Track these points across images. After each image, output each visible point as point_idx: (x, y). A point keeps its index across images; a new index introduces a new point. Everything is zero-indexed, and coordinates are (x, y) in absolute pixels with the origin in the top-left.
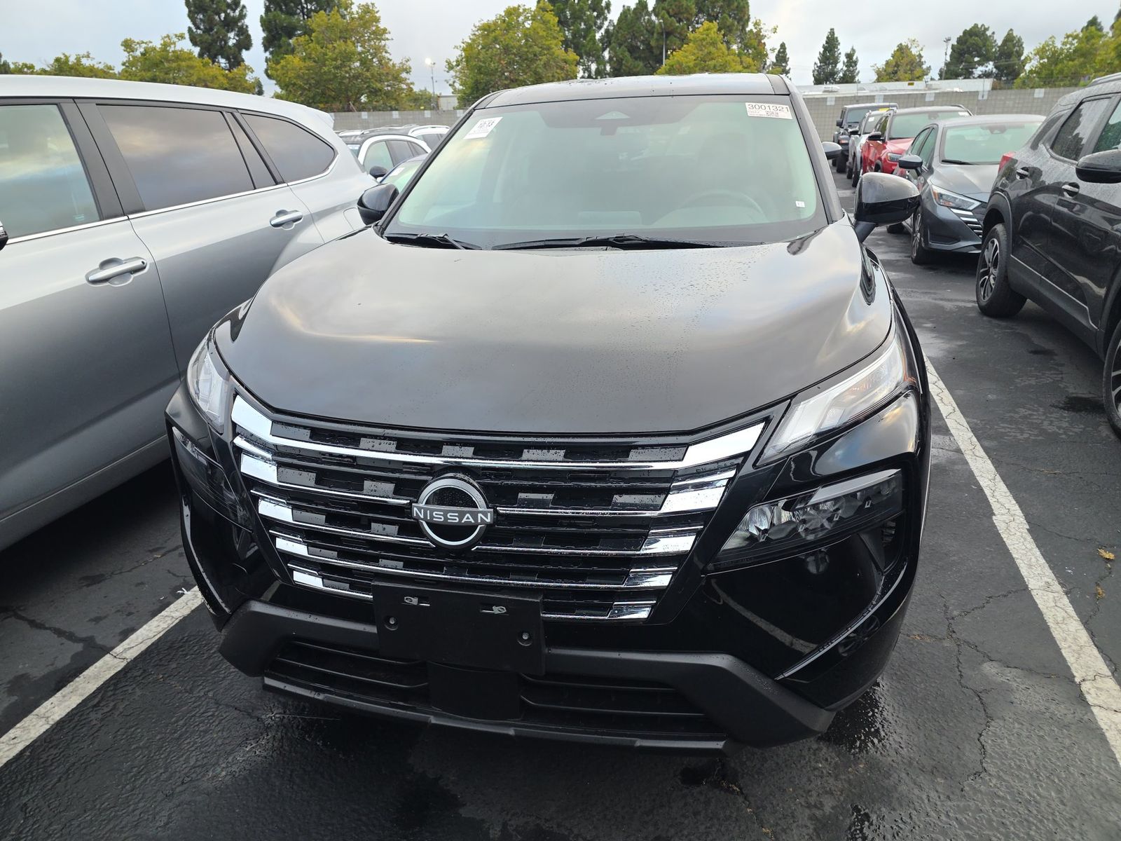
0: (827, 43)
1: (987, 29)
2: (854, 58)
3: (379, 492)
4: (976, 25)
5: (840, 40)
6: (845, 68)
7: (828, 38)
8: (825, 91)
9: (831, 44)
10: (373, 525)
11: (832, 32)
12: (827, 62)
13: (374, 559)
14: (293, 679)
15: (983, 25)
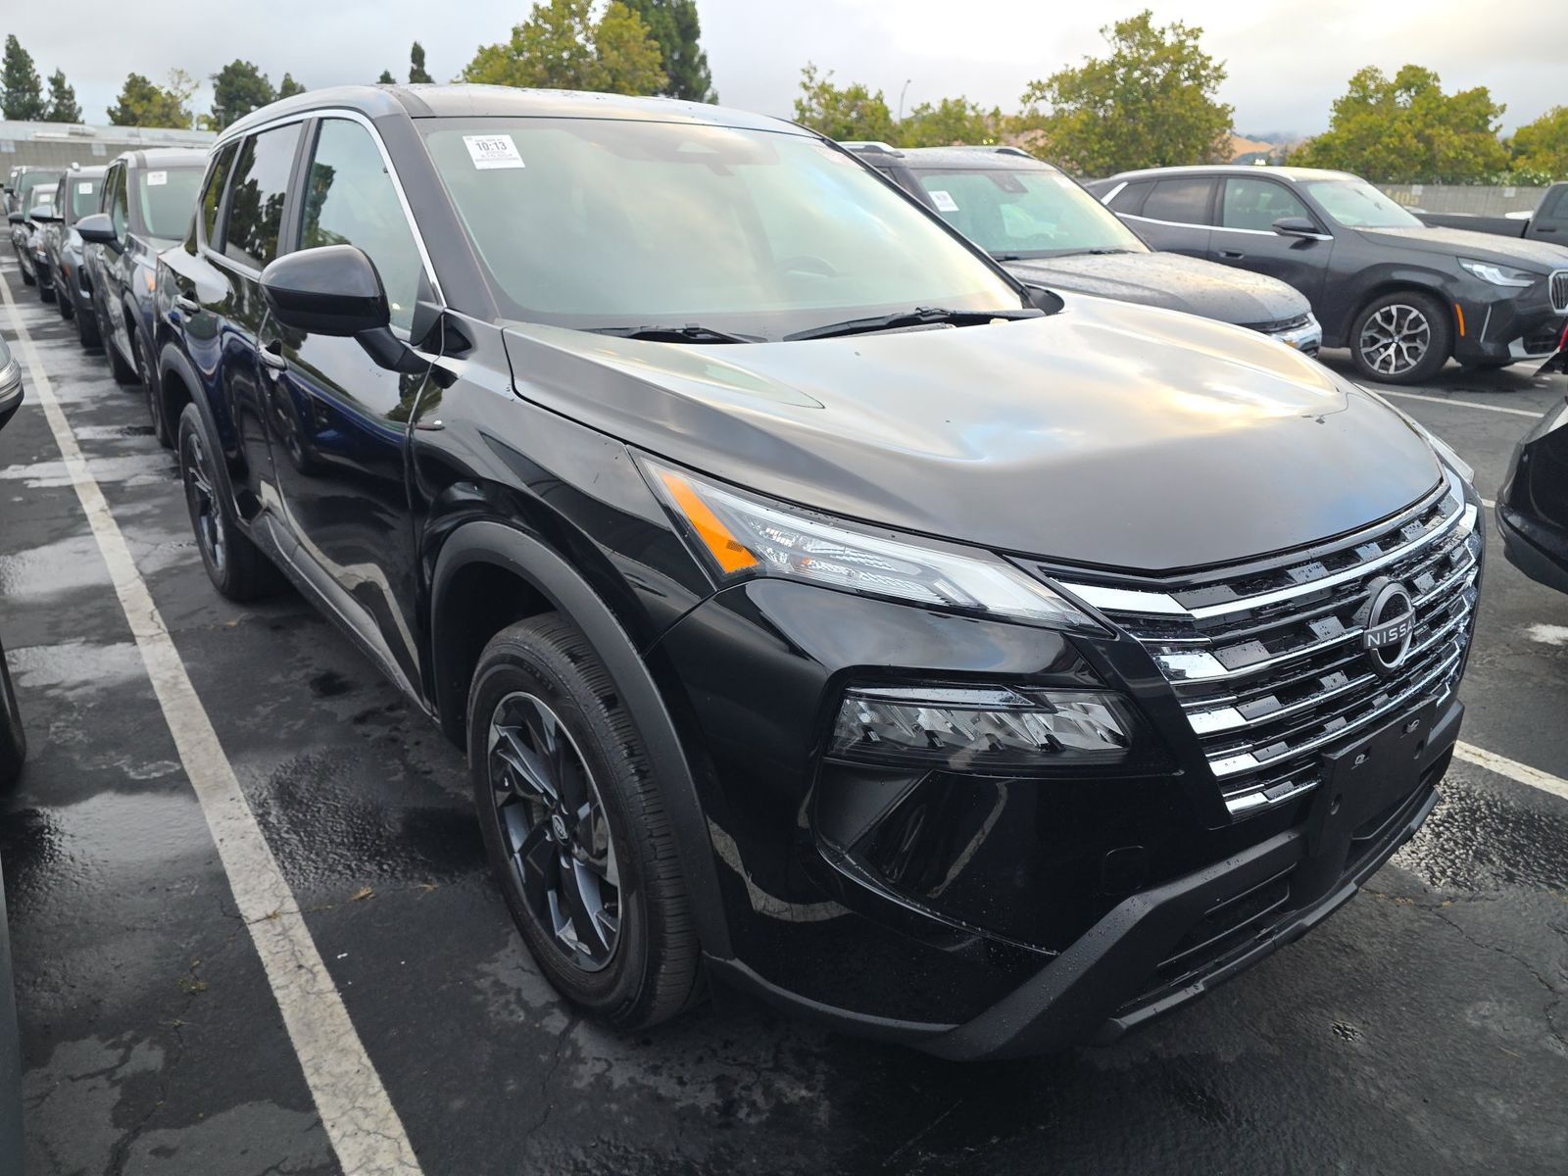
0: (9, 56)
1: (255, 69)
2: (66, 86)
3: (1329, 632)
4: (238, 62)
5: (32, 54)
6: (55, 101)
7: (7, 48)
8: (71, 134)
9: (18, 59)
10: (1324, 680)
11: (12, 40)
12: (20, 87)
13: (1319, 730)
14: (1145, 997)
15: (248, 63)
